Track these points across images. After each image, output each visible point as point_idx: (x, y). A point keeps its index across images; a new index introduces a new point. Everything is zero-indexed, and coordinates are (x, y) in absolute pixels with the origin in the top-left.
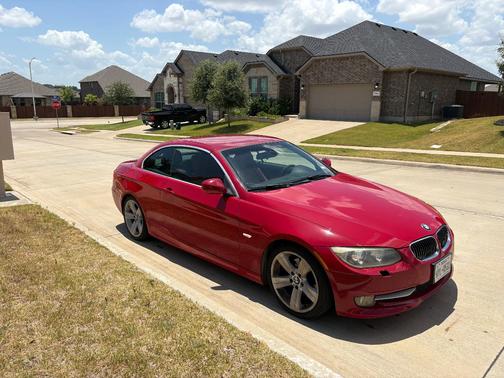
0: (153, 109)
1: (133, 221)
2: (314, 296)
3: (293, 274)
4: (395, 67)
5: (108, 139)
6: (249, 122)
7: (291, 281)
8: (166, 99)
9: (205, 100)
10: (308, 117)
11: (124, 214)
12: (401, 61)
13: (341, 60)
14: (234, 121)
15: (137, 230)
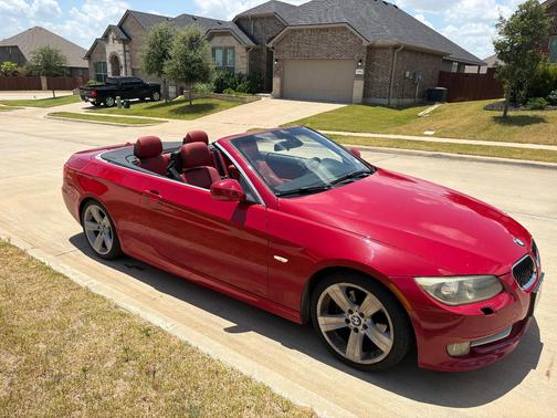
0: (92, 82)
1: (96, 233)
2: (385, 343)
3: (351, 312)
4: (380, 42)
5: (36, 119)
6: (214, 101)
7: (348, 321)
8: (109, 70)
9: (161, 73)
10: (282, 96)
11: (82, 224)
12: (386, 36)
13: (321, 31)
14: (196, 99)
15: (104, 245)
